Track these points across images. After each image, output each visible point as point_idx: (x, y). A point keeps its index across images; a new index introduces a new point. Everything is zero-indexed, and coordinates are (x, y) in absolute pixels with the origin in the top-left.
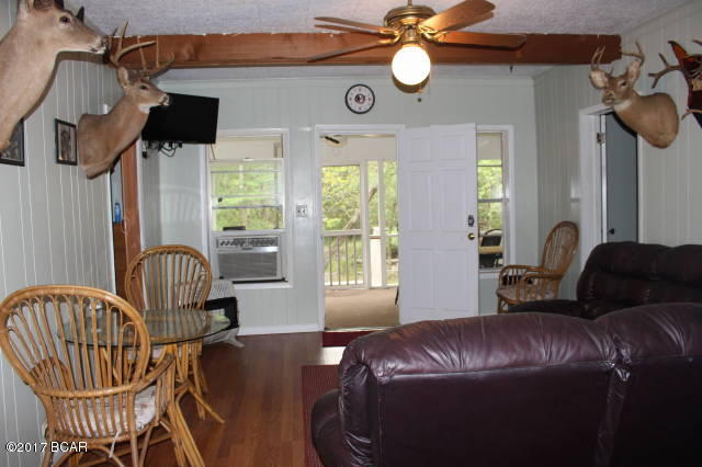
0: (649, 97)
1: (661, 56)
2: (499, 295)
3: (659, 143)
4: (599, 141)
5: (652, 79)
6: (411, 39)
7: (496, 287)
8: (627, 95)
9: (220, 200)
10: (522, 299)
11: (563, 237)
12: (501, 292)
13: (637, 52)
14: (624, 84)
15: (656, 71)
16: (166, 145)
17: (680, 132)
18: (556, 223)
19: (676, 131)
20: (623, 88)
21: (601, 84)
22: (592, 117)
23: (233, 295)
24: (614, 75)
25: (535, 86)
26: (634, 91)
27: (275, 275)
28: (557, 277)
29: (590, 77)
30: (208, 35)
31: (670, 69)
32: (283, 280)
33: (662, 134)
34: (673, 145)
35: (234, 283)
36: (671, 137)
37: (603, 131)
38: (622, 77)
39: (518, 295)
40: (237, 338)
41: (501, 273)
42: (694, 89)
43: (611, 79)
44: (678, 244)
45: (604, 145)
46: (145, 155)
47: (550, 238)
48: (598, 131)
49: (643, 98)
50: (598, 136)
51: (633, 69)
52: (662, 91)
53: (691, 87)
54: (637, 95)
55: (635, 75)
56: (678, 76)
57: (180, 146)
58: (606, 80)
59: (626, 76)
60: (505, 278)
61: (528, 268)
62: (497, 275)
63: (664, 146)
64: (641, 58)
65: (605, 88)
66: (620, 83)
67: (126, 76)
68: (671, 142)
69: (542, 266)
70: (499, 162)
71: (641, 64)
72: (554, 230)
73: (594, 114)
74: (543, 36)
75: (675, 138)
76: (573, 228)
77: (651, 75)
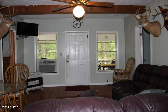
0: (153, 22)
1: (156, 10)
2: (113, 78)
3: (156, 36)
4: (141, 35)
5: (153, 17)
6: (79, 4)
7: (113, 75)
8: (146, 22)
9: (40, 51)
10: (119, 79)
11: (131, 62)
12: (114, 77)
13: (149, 9)
14: (145, 18)
15: (155, 14)
16: (24, 36)
17: (162, 32)
18: (129, 58)
19: (161, 32)
20: (145, 19)
21: (139, 19)
22: (139, 29)
23: (41, 76)
24: (142, 16)
25: (124, 21)
26: (148, 21)
27: (54, 71)
28: (129, 73)
29: (136, 17)
30: (29, 6)
31: (158, 14)
32: (56, 72)
33: (156, 33)
34: (160, 36)
35: (42, 73)
36: (159, 34)
37: (142, 32)
38: (145, 16)
39: (118, 78)
40: (43, 88)
41: (114, 71)
42: (166, 20)
43: (142, 17)
44: (161, 65)
45: (142, 37)
46: (17, 39)
47: (128, 62)
48: (140, 33)
49: (151, 22)
50: (140, 34)
51: (148, 14)
52: (157, 20)
53: (165, 19)
54: (149, 22)
55: (148, 16)
56: (161, 16)
57: (28, 37)
58: (140, 17)
59: (146, 16)
60: (115, 73)
61: (122, 70)
62: (113, 72)
63: (157, 36)
64: (150, 11)
65: (140, 20)
66: (144, 18)
67: (2, 16)
68: (159, 35)
69: (125, 70)
70: (115, 41)
71: (150, 13)
72: (129, 60)
73: (139, 28)
74: (123, 5)
75: (160, 34)
76: (133, 59)
77: (153, 16)
